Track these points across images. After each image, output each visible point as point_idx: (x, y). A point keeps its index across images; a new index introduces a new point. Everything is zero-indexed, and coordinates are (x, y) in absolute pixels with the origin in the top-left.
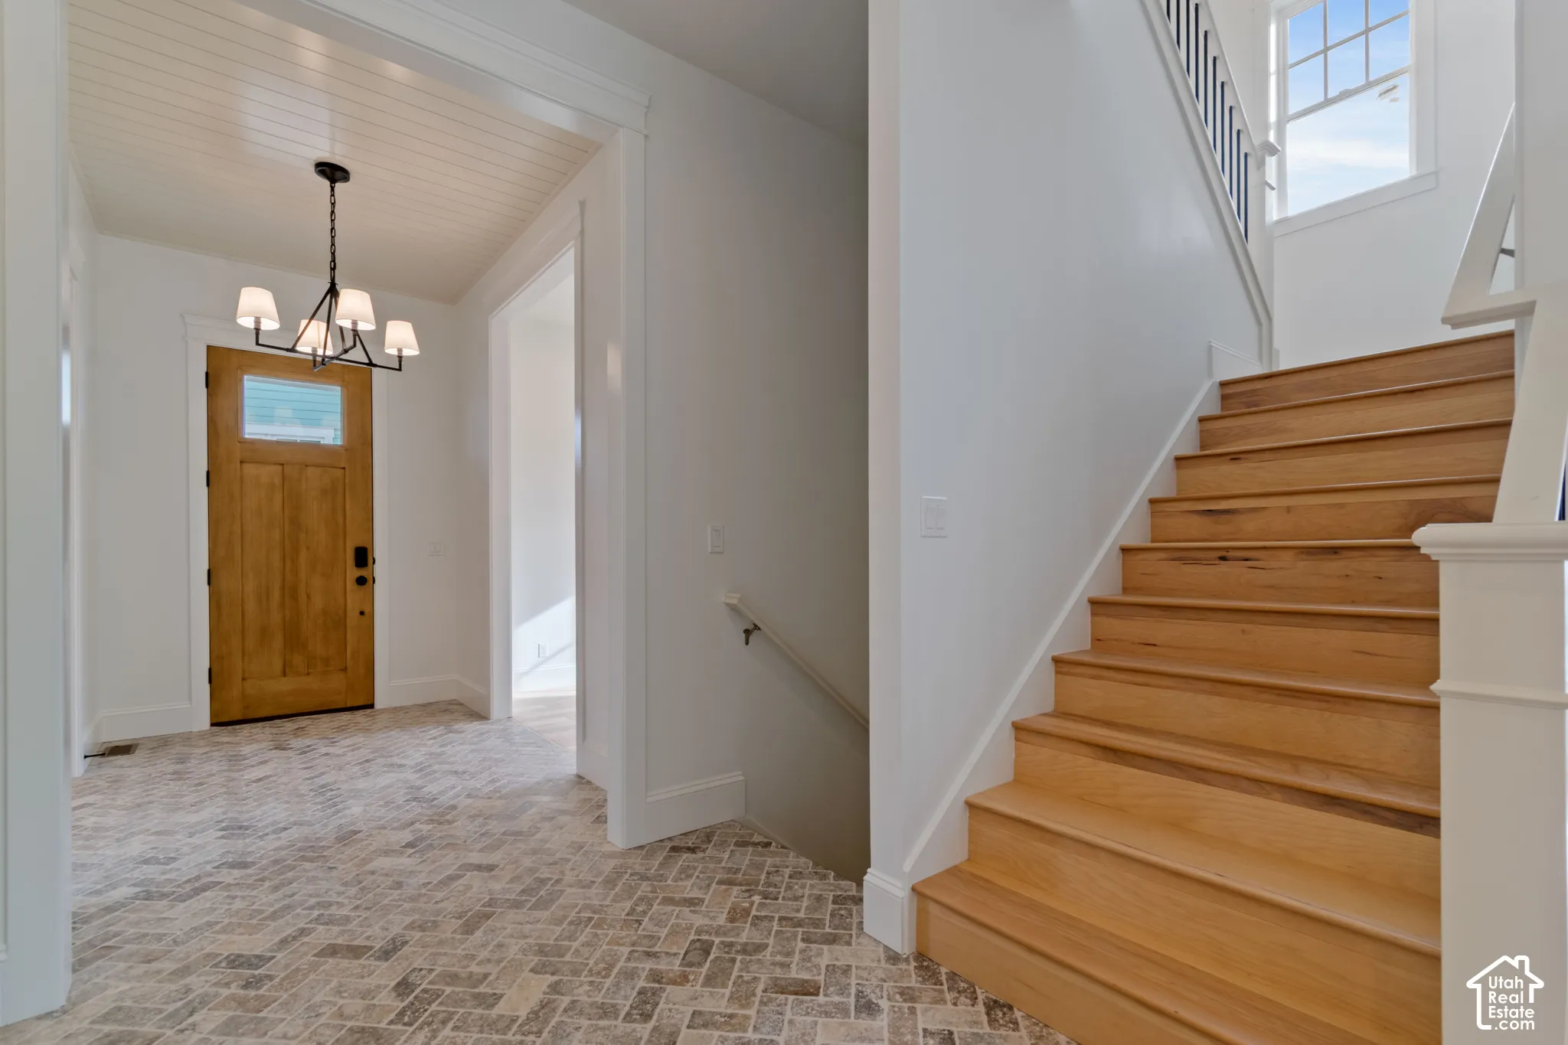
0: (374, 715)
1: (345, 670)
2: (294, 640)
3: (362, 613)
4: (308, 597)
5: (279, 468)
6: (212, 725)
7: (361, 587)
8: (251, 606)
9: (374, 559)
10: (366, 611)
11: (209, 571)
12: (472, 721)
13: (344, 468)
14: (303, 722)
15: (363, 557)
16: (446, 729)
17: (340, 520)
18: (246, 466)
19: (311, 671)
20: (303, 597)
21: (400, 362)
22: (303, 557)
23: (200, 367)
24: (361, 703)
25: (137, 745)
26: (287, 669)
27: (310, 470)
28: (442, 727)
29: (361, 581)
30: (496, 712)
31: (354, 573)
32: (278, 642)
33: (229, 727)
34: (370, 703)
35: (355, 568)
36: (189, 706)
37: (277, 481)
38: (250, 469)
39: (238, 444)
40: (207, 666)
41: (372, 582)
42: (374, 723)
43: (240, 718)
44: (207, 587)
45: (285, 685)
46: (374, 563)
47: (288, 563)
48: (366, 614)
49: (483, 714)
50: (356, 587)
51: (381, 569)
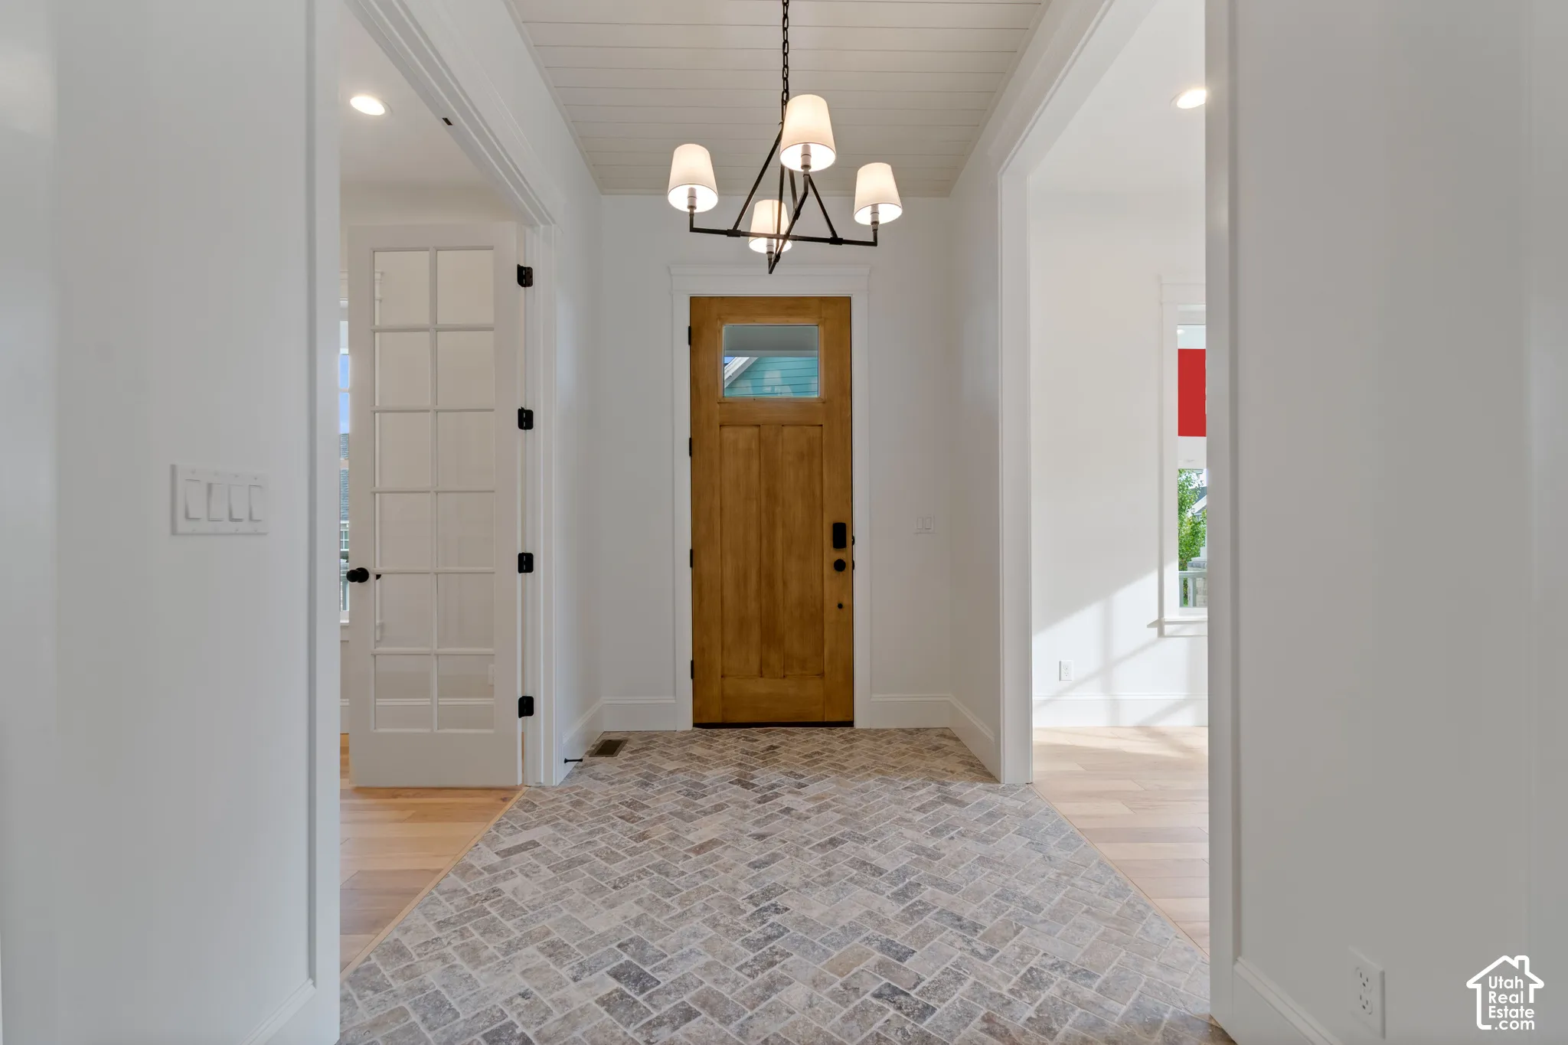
0: (853, 740)
1: (822, 675)
2: (771, 636)
3: (840, 606)
4: (785, 583)
5: (756, 430)
6: (695, 725)
7: (841, 573)
8: (729, 592)
9: (853, 538)
10: (845, 603)
11: (692, 551)
12: (975, 780)
13: (822, 425)
14: (777, 736)
15: (841, 535)
16: (939, 790)
17: (818, 493)
18: (725, 430)
19: (787, 673)
20: (779, 585)
21: (875, 231)
22: (779, 533)
23: (684, 321)
24: (839, 718)
25: (627, 740)
26: (763, 669)
27: (786, 430)
28: (933, 785)
29: (840, 566)
30: (1009, 772)
31: (832, 555)
32: (755, 635)
33: (709, 730)
34: (848, 719)
35: (832, 548)
36: (674, 701)
37: (754, 445)
38: (729, 434)
39: (718, 406)
40: (690, 658)
41: (851, 568)
42: (851, 755)
43: (719, 720)
44: (690, 569)
45: (761, 687)
46: (853, 543)
47: (765, 542)
48: (845, 607)
49: (990, 770)
50: (835, 573)
51: (861, 552)
